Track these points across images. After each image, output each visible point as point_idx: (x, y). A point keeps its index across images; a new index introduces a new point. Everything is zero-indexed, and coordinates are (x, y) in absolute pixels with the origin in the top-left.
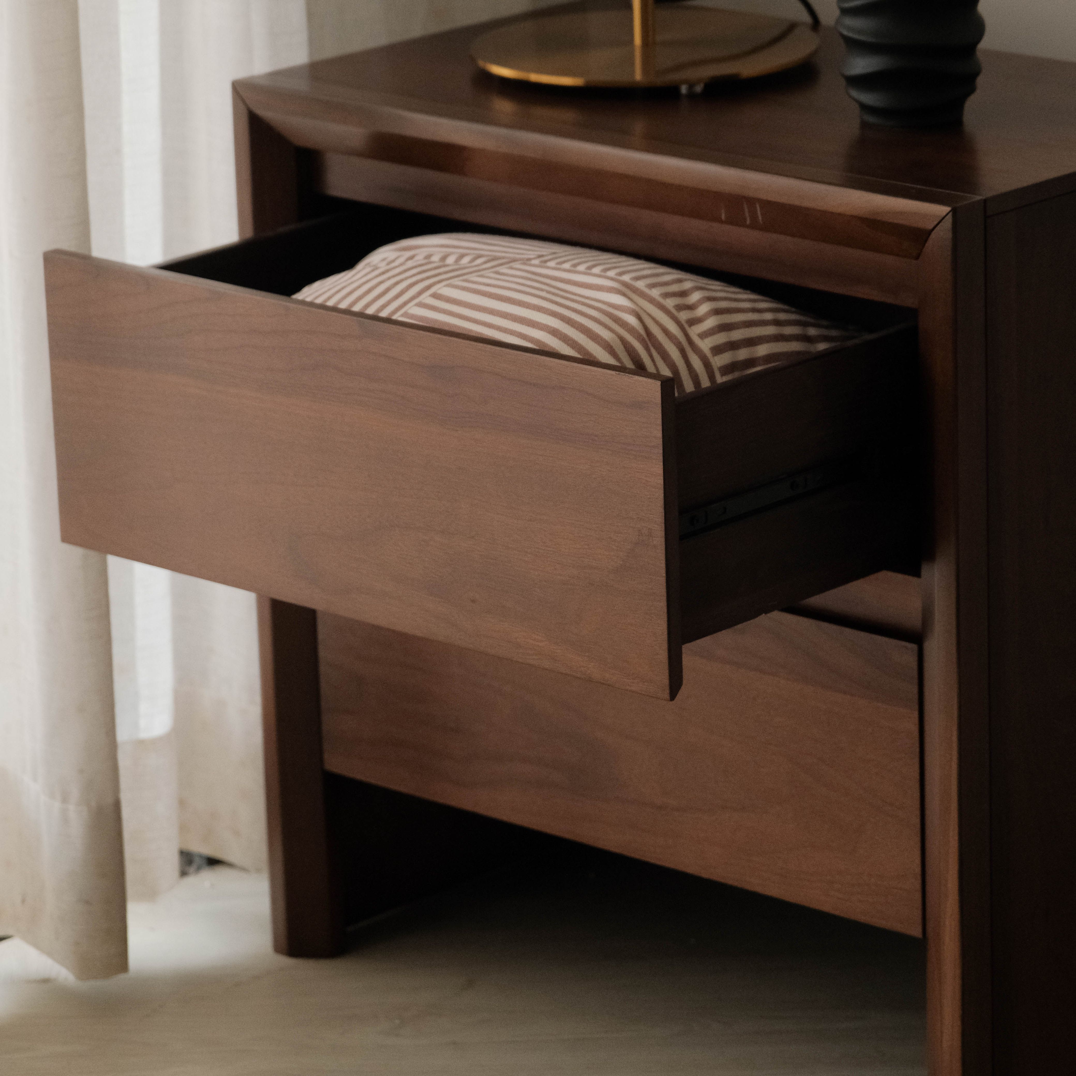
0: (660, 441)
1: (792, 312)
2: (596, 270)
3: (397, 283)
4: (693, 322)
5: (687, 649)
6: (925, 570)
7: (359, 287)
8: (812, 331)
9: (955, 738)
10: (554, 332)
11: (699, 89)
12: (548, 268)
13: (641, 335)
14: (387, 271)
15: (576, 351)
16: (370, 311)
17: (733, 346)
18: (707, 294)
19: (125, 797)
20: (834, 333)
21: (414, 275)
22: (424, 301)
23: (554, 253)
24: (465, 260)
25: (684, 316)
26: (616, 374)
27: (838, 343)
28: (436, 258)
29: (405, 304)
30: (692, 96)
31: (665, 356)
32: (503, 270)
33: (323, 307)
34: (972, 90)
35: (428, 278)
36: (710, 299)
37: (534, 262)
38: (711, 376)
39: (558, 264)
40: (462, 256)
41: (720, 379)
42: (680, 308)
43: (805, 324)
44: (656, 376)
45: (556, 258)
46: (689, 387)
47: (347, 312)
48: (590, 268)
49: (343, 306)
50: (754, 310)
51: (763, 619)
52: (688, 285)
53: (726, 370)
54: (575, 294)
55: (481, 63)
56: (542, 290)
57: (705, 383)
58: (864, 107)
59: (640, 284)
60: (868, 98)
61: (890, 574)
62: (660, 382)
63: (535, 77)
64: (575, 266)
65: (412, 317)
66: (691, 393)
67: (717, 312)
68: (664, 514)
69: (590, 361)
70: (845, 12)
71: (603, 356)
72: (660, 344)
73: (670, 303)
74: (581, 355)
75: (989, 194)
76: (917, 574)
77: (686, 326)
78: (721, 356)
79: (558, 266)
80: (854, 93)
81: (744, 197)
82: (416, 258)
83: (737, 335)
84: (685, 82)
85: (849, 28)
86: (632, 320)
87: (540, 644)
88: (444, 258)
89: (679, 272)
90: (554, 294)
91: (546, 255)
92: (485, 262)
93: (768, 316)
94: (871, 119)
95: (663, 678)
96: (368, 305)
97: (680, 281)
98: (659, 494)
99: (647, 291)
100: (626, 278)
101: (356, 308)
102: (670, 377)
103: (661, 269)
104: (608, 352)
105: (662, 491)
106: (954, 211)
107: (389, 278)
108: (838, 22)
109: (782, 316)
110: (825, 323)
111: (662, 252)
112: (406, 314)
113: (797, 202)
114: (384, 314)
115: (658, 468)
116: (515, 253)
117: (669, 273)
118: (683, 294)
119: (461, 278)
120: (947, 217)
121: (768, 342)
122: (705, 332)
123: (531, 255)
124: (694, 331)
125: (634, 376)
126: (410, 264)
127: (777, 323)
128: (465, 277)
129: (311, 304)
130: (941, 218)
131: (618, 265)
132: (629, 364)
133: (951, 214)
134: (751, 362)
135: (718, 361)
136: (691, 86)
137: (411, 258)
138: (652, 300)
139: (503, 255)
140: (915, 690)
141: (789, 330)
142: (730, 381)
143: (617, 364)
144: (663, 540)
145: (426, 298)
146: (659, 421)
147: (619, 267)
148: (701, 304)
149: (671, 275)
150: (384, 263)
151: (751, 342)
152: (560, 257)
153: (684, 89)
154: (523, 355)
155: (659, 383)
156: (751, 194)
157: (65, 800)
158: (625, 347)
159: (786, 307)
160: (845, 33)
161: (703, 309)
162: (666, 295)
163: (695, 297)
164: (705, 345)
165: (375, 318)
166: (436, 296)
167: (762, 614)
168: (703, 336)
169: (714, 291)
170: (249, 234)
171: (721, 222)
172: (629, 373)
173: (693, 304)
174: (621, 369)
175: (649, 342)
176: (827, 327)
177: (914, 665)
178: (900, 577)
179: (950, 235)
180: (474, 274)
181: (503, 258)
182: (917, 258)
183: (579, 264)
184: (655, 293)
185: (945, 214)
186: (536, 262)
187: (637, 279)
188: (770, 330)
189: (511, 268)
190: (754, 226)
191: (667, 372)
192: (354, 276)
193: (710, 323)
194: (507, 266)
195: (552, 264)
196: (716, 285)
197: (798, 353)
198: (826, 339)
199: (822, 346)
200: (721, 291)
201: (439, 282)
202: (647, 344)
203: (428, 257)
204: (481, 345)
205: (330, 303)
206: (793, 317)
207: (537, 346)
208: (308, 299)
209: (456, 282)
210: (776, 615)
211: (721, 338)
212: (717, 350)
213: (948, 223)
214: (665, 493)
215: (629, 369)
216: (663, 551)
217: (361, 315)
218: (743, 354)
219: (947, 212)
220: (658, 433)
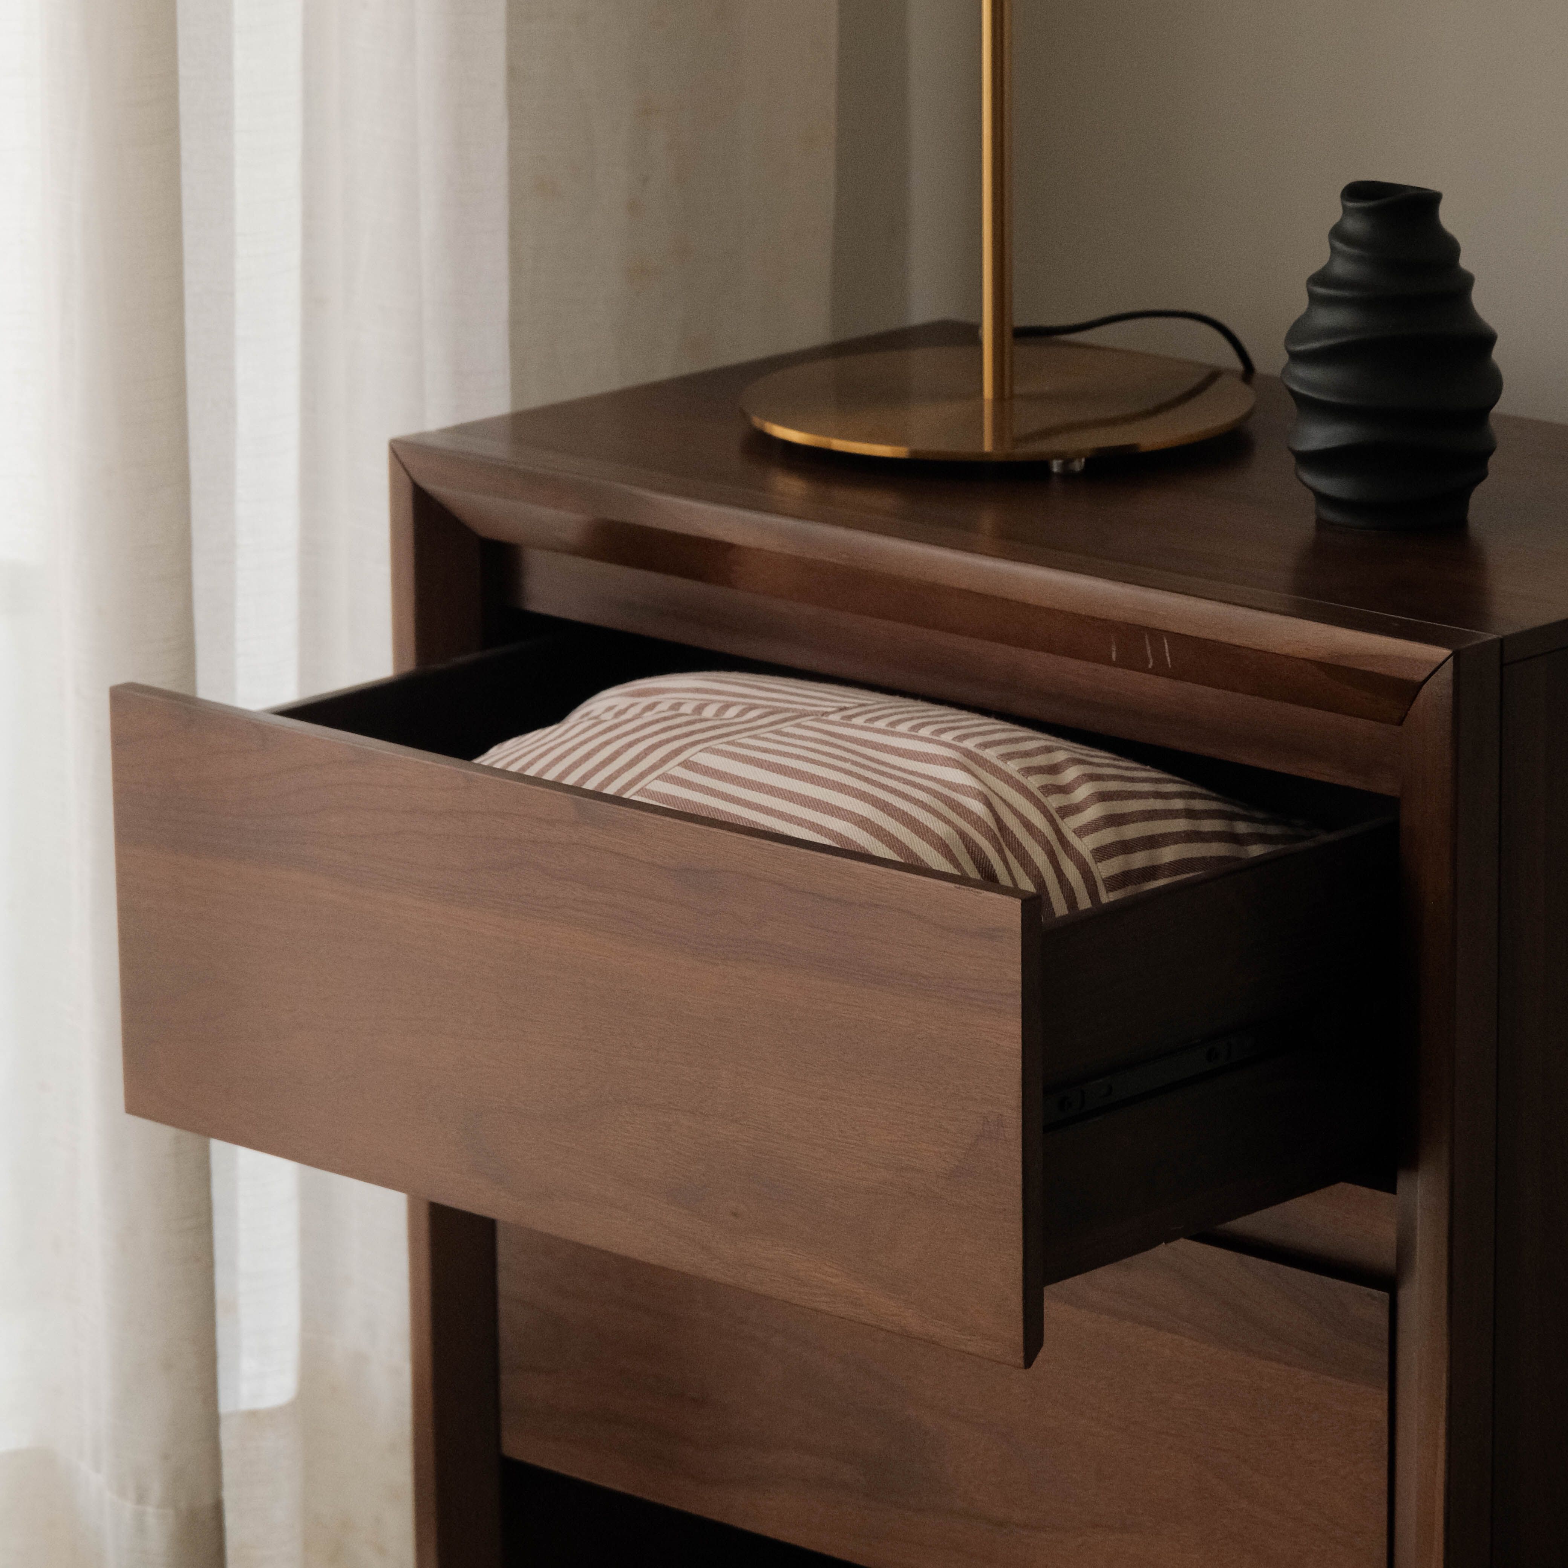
0: (1019, 988)
1: (1214, 799)
2: (925, 732)
3: (630, 745)
4: (1067, 811)
5: (1050, 1291)
6: (1402, 1184)
7: (574, 749)
8: (1241, 827)
9: (1442, 1430)
10: (863, 823)
11: (1078, 465)
12: (854, 726)
13: (991, 830)
14: (616, 726)
15: (894, 851)
16: (590, 785)
17: (1126, 847)
18: (1088, 769)
19: (229, 1496)
20: (1273, 830)
21: (656, 733)
22: (672, 772)
23: (861, 705)
24: (731, 712)
25: (1054, 802)
26: (956, 887)
27: (1280, 847)
28: (687, 708)
29: (642, 775)
30: (1067, 475)
31: (1025, 861)
32: (787, 728)
33: (519, 777)
34: (1482, 476)
35: (676, 738)
36: (1092, 778)
37: (831, 717)
38: (1093, 894)
39: (866, 721)
40: (727, 706)
41: (1106, 897)
42: (1048, 790)
43: (1231, 817)
44: (1013, 891)
45: (866, 712)
46: (1060, 908)
47: (556, 785)
48: (915, 728)
49: (550, 776)
50: (1158, 795)
51: (1162, 1251)
52: (1060, 756)
53: (1114, 883)
54: (894, 767)
55: (757, 421)
56: (845, 760)
57: (1084, 903)
58: (1322, 498)
59: (990, 754)
60: (1328, 485)
61: (1350, 1187)
62: (1021, 901)
63: (839, 445)
64: (893, 724)
65: (652, 794)
66: (1063, 917)
67: (1104, 797)
68: (1021, 1093)
69: (916, 867)
70: (1296, 357)
71: (936, 861)
72: (1020, 845)
73: (1034, 782)
74: (902, 858)
75: (1509, 631)
76: (1392, 1190)
77: (1056, 816)
78: (1109, 862)
79: (868, 725)
80: (1308, 478)
81: (1146, 628)
82: (659, 708)
83: (1132, 831)
84: (1057, 456)
85: (1302, 382)
86: (977, 807)
87: (834, 1280)
88: (699, 709)
89: (1047, 736)
90: (863, 766)
91: (851, 708)
92: (761, 717)
93: (1178, 804)
94: (1330, 515)
95: (1015, 1332)
96: (586, 777)
97: (1048, 750)
98: (1016, 1064)
99: (1000, 764)
100: (969, 744)
101: (570, 781)
102: (1032, 893)
103: (1023, 732)
104: (942, 854)
105: (1020, 1060)
106: (1456, 656)
107: (618, 737)
108: (1284, 371)
109: (1198, 805)
110: (1259, 815)
111: (1021, 707)
112: (642, 792)
113: (1224, 638)
114: (610, 790)
115: (1015, 1027)
116: (805, 704)
117: (1032, 739)
118: (1054, 769)
119: (725, 739)
120: (1446, 664)
121: (1176, 842)
122: (1085, 826)
123: (828, 706)
124: (1069, 825)
125: (982, 891)
126: (649, 716)
127: (1190, 814)
128: (731, 738)
129: (503, 772)
130: (1435, 666)
131: (957, 724)
132: (973, 873)
133: (1451, 660)
134: (1150, 872)
135: (1104, 870)
136: (1067, 463)
137: (651, 707)
138: (1008, 779)
139: (786, 705)
140: (1385, 1359)
141: (1208, 825)
142: (1123, 900)
143: (955, 872)
144: (1020, 1130)
145: (673, 768)
146: (1018, 958)
147: (958, 728)
148: (1080, 785)
149: (1037, 740)
150: (609, 715)
151: (1152, 842)
152: (870, 711)
153: (1056, 466)
154: (817, 856)
155: (1018, 902)
156: (1155, 623)
157: (141, 1498)
158: (966, 846)
159: (1204, 791)
160: (1296, 388)
161: (1083, 792)
162: (1028, 771)
163: (1071, 774)
164: (1085, 846)
165: (597, 795)
166: (688, 765)
167: (1159, 1243)
168: (1082, 832)
169: (1099, 765)
170: (409, 666)
171: (1109, 663)
172: (974, 886)
173: (1066, 785)
174: (962, 880)
175: (1001, 840)
176: (1263, 822)
177: (1384, 1322)
178: (1365, 1191)
179: (1450, 691)
180: (744, 735)
181: (787, 710)
182: (1400, 723)
183: (899, 722)
184: (1012, 767)
185: (1441, 661)
186: (836, 717)
187: (985, 745)
188: (1181, 825)
189: (799, 726)
190: (1160, 670)
191: (1027, 885)
192: (567, 731)
193: (1093, 813)
194: (793, 723)
195: (859, 721)
196: (1101, 757)
197: (1221, 859)
198: (1263, 839)
199: (1256, 850)
200: (1108, 765)
201: (694, 744)
202: (999, 843)
203: (677, 706)
204: (756, 840)
205: (531, 772)
206: (1214, 805)
207: (837, 844)
208: (498, 766)
209: (715, 744)
210: (1183, 1245)
211: (1108, 836)
212: (1103, 853)
213: (1447, 673)
214: (1023, 1063)
215: (975, 880)
216: (1020, 1149)
217: (576, 790)
218: (1139, 860)
219: (1448, 655)
220: (1015, 973)
